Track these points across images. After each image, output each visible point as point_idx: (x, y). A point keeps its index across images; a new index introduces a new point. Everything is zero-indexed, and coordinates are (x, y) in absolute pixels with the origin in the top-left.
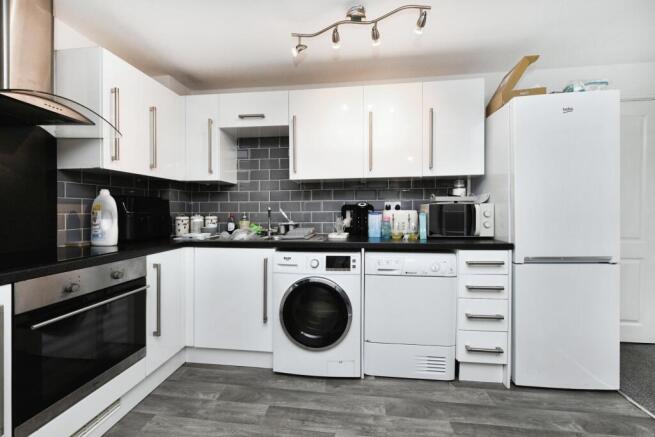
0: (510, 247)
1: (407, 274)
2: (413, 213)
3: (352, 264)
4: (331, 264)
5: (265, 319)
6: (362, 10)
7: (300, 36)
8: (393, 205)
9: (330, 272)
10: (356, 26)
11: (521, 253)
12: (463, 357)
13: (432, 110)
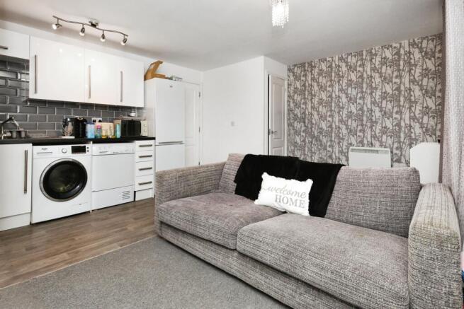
0: (154, 139)
1: (114, 154)
2: (112, 124)
3: (87, 150)
4: (75, 150)
5: (25, 190)
6: (97, 24)
7: (58, 19)
8: (98, 119)
9: (74, 155)
10: (94, 28)
11: (158, 140)
12: (137, 188)
13: (122, 73)
